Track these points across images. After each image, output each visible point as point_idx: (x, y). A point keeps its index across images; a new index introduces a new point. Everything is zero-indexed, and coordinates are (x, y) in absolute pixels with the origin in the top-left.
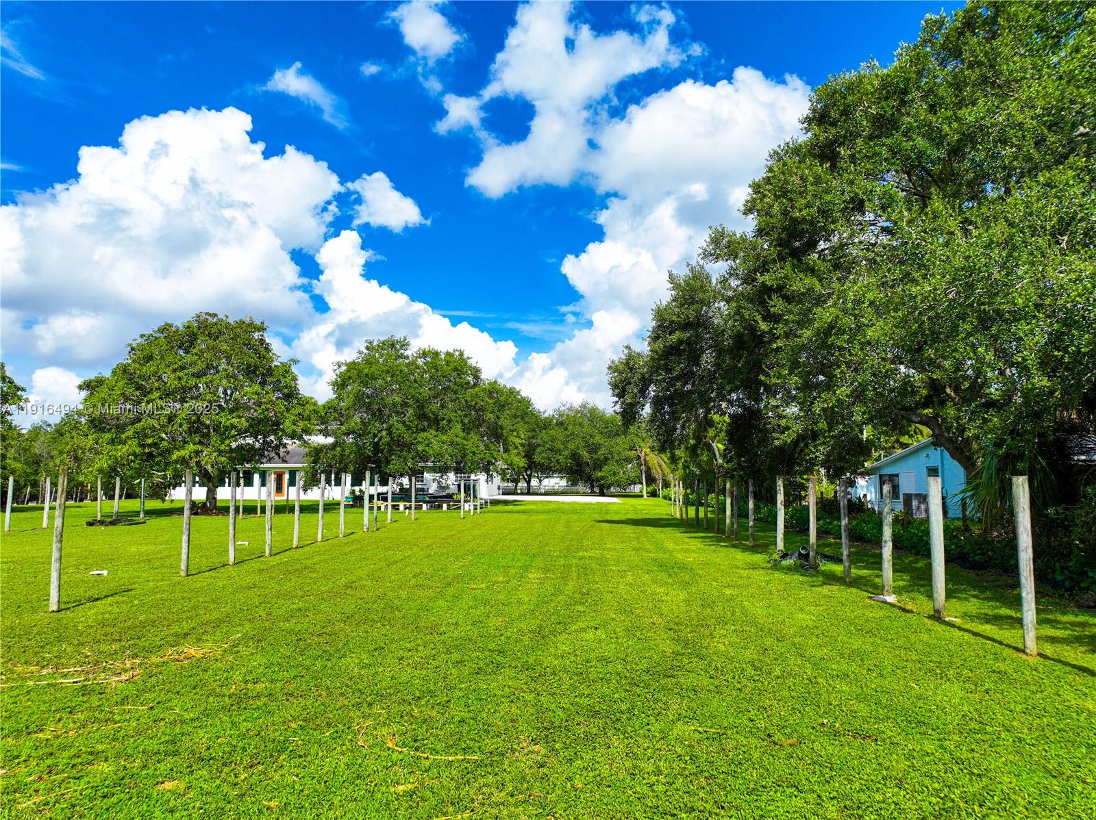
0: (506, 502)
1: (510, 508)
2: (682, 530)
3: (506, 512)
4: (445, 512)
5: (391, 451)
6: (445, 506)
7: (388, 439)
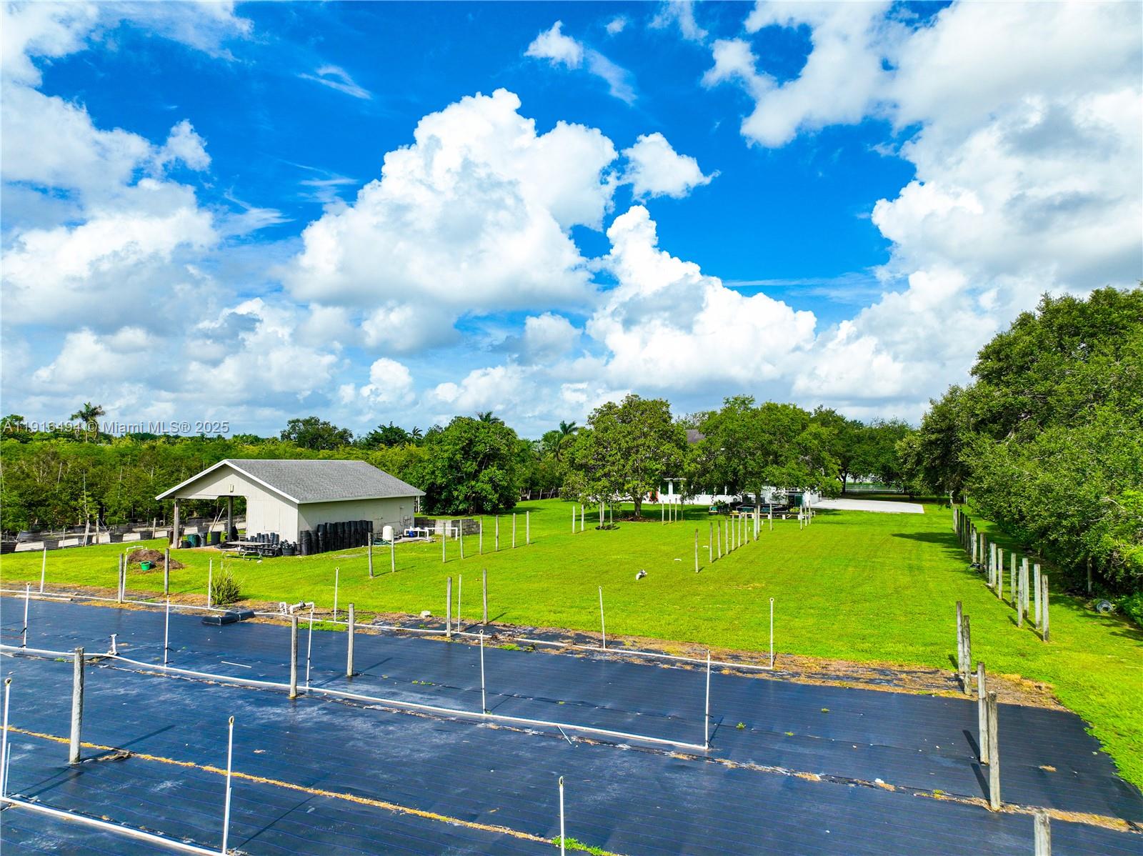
0: (826, 512)
1: (831, 518)
2: (946, 545)
3: (829, 523)
4: (783, 521)
5: (745, 478)
6: (784, 516)
7: (743, 471)
